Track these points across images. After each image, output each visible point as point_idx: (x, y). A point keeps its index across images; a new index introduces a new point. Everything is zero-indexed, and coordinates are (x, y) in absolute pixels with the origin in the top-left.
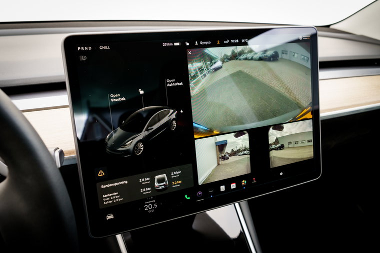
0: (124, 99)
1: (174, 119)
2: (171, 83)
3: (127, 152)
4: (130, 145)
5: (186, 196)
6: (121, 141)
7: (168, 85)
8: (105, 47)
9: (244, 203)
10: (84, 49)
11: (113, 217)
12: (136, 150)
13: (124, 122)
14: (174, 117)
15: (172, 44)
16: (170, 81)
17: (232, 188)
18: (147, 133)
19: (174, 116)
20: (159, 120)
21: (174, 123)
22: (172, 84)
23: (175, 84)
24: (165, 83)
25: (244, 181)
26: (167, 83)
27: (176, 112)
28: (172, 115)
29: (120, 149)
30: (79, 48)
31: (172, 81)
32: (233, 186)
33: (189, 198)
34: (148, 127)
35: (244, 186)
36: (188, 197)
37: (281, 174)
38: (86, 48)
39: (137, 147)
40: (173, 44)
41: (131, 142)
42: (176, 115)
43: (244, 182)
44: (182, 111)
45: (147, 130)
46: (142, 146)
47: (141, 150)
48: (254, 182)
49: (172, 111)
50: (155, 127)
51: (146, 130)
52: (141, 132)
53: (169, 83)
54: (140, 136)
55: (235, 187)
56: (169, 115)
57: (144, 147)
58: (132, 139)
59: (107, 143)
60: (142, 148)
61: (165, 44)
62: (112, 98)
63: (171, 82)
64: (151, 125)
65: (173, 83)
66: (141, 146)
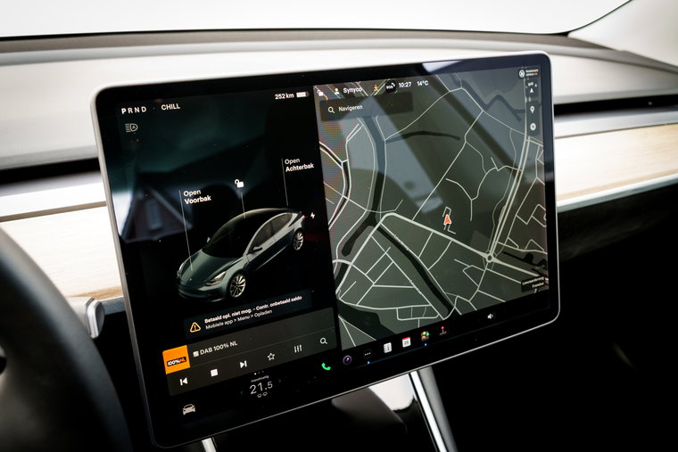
0: (208, 198)
1: (299, 230)
2: (293, 166)
3: (217, 292)
4: (221, 280)
5: (323, 365)
6: (206, 274)
7: (288, 169)
8: (171, 107)
9: (426, 371)
10: (133, 110)
11: (194, 410)
12: (233, 288)
13: (209, 239)
14: (300, 226)
15: (292, 95)
16: (290, 162)
17: (404, 346)
18: (251, 257)
19: (298, 225)
20: (273, 234)
21: (300, 237)
22: (294, 168)
23: (300, 168)
24: (281, 167)
25: (424, 333)
26: (286, 166)
27: (303, 217)
28: (295, 222)
29: (204, 289)
30: (124, 110)
31: (294, 161)
32: (407, 342)
33: (329, 369)
34: (253, 246)
35: (426, 341)
36: (326, 366)
37: (489, 317)
38: (137, 110)
39: (234, 284)
40: (295, 95)
41: (224, 275)
42: (302, 223)
43: (425, 335)
44: (313, 215)
45: (252, 251)
46: (244, 280)
47: (242, 288)
48: (443, 333)
49: (295, 215)
50: (266, 246)
51: (249, 253)
52: (241, 255)
53: (290, 166)
54: (240, 264)
55: (409, 344)
56: (290, 223)
57: (247, 282)
58: (225, 270)
59: (179, 279)
60: (244, 285)
61: (279, 96)
62: (187, 198)
63: (293, 164)
64: (258, 242)
65: (295, 165)
66: (241, 280)
